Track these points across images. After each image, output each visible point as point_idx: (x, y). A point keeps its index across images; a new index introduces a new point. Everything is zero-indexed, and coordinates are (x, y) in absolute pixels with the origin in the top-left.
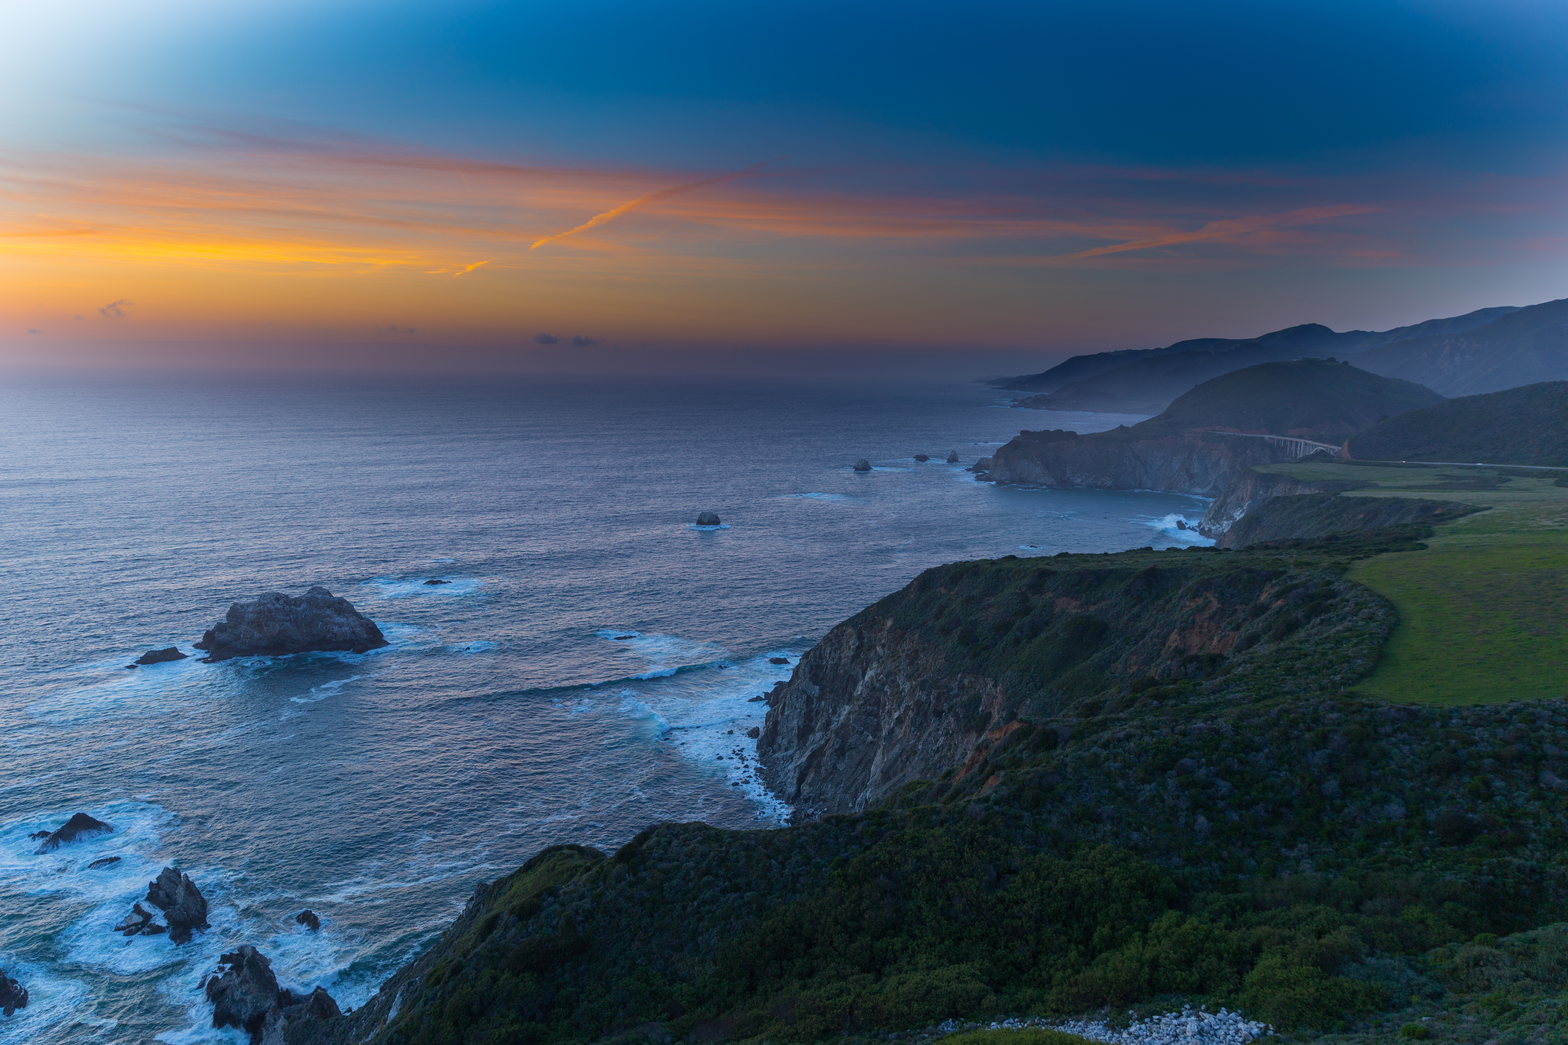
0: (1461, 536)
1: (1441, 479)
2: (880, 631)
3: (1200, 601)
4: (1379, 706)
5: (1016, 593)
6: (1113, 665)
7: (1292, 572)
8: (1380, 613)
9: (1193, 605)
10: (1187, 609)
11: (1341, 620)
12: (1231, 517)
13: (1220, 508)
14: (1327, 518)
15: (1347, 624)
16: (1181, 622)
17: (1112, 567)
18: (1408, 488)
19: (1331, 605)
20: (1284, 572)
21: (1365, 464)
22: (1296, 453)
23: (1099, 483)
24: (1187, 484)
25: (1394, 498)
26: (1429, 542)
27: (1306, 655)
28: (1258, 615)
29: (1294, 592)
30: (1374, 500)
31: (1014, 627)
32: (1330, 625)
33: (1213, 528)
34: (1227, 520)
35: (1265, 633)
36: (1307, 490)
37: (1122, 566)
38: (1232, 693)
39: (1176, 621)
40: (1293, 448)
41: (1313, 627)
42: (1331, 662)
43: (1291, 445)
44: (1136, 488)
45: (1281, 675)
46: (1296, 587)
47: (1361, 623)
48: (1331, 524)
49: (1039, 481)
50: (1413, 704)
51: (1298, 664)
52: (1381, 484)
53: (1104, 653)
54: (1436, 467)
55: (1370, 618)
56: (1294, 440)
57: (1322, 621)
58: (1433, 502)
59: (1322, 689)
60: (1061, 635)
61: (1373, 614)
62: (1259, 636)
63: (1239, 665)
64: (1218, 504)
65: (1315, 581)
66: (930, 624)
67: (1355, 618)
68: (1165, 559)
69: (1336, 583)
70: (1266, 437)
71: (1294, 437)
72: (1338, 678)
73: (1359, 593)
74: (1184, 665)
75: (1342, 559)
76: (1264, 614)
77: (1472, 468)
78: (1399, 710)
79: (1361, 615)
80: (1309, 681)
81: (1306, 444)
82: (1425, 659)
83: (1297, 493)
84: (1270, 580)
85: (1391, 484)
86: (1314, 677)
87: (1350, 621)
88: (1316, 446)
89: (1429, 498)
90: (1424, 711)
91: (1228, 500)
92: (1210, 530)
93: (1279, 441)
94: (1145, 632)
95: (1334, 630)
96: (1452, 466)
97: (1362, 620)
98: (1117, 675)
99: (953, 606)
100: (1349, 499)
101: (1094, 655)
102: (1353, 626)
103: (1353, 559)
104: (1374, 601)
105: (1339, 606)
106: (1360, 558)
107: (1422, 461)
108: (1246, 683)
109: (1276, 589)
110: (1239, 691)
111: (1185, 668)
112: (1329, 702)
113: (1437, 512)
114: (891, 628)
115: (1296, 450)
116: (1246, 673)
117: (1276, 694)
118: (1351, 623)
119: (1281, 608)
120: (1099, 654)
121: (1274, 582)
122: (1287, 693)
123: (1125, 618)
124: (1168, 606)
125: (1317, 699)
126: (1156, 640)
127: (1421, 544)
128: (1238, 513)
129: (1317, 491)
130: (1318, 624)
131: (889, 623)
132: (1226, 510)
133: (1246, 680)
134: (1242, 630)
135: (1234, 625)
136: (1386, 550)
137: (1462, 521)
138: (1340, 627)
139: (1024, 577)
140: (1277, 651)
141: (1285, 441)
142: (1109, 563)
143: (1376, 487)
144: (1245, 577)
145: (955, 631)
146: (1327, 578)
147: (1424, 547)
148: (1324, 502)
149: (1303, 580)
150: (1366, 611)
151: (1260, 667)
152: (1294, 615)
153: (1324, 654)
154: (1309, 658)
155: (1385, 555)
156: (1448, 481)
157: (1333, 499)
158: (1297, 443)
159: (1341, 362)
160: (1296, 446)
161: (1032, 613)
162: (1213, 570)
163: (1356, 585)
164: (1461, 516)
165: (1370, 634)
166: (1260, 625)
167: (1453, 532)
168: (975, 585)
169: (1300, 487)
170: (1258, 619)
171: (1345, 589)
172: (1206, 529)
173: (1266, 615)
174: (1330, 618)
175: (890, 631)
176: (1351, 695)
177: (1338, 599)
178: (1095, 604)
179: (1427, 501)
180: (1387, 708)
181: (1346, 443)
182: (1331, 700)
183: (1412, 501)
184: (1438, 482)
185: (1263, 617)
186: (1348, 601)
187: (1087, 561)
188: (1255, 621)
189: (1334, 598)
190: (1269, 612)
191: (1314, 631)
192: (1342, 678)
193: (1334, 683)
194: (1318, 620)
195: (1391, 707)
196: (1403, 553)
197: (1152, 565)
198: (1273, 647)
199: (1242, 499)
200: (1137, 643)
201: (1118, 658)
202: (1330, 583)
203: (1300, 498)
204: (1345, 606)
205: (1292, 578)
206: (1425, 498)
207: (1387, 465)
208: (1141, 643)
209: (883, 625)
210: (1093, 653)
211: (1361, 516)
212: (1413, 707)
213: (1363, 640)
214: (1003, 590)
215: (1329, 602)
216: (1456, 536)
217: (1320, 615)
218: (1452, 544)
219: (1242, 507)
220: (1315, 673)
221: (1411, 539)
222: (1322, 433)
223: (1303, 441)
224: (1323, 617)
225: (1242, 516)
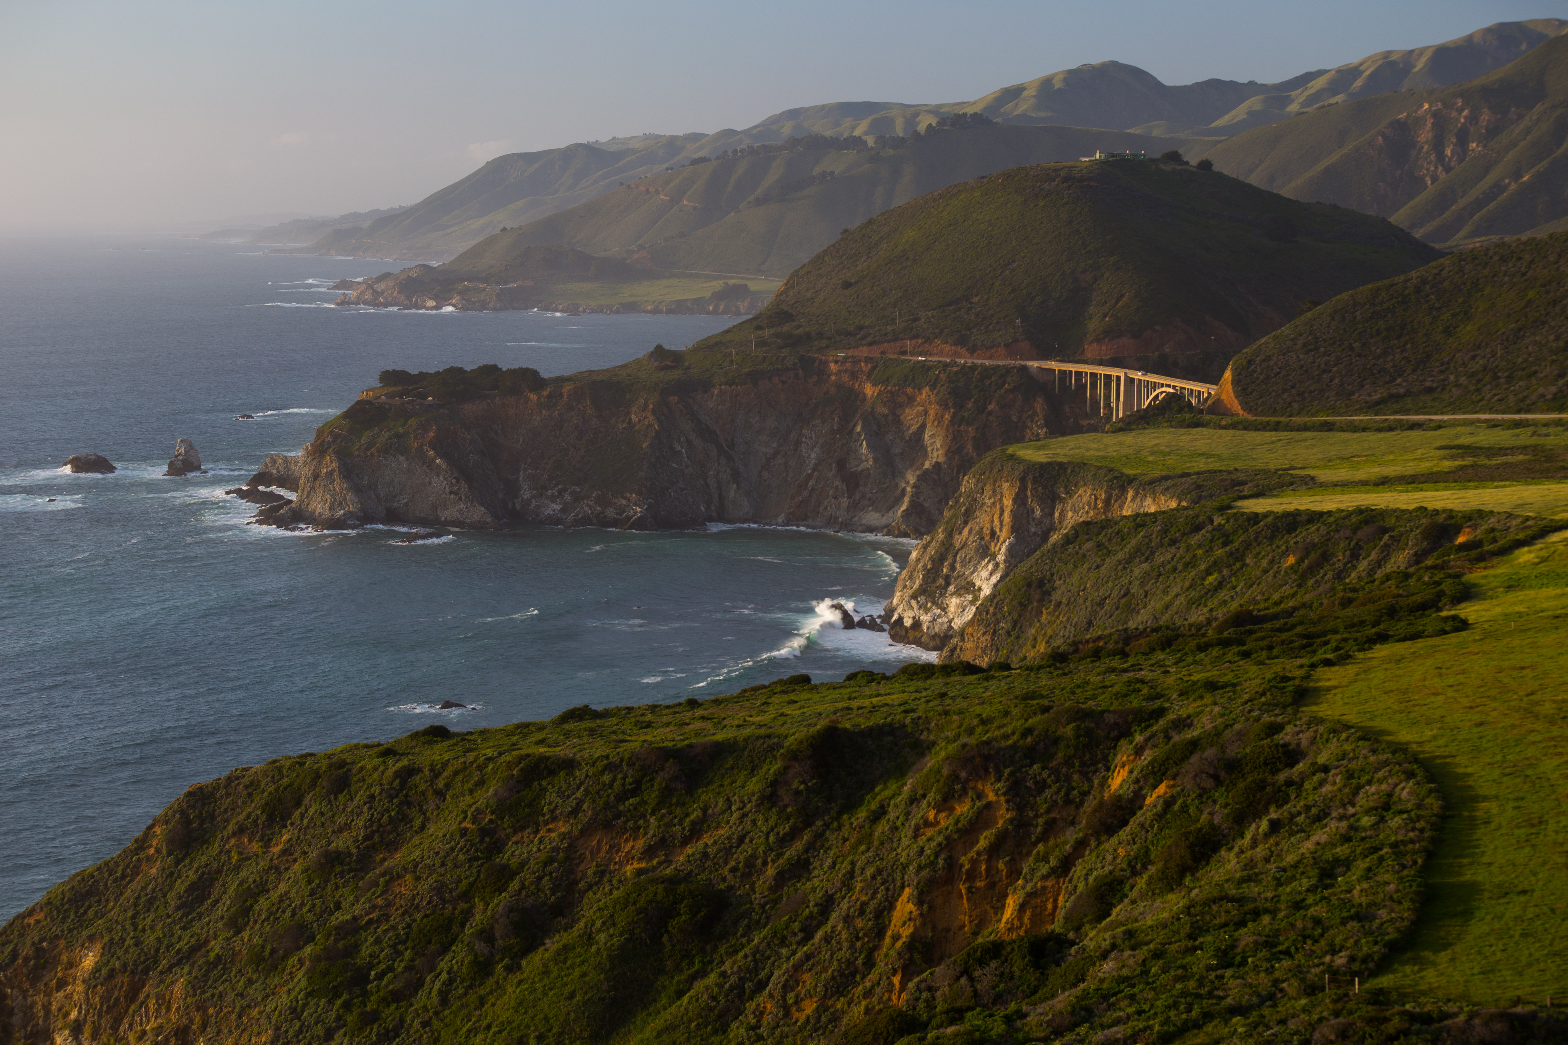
0: (1532, 593)
1: (1453, 458)
2: (62, 984)
3: (964, 809)
4: (1445, 1016)
5: (464, 832)
6: (750, 1006)
7: (1180, 709)
8: (1406, 792)
9: (945, 821)
10: (929, 832)
11: (1318, 819)
12: (969, 588)
13: (938, 560)
14: (1208, 572)
15: (1334, 826)
16: (920, 868)
17: (720, 737)
18: (1383, 482)
19: (1289, 783)
20: (1161, 712)
21: (1277, 427)
22: (1108, 405)
23: (611, 512)
24: (845, 501)
25: (1359, 511)
26: (1470, 611)
27: (1256, 914)
28: (1111, 831)
29: (1194, 759)
30: (1314, 517)
31: (468, 931)
32: (1292, 834)
33: (925, 618)
34: (957, 593)
35: (1135, 873)
36: (1149, 501)
37: (747, 732)
38: (1103, 1027)
39: (905, 867)
40: (1101, 390)
41: (1254, 843)
42: (1317, 921)
43: (1094, 386)
44: (711, 519)
45: (1210, 968)
46: (1194, 745)
47: (1366, 821)
48: (1220, 586)
49: (444, 515)
50: (1518, 1001)
51: (1246, 937)
52: (1324, 475)
53: (723, 975)
54: (1439, 426)
55: (1386, 807)
56: (1102, 371)
57: (1275, 826)
58: (1450, 514)
59: (1312, 990)
60: (602, 937)
61: (1390, 795)
62: (1121, 882)
63: (1105, 956)
64: (931, 551)
65: (1237, 727)
66: (216, 947)
67: (1351, 810)
68: (855, 704)
69: (1289, 729)
70: (1034, 364)
71: (1101, 363)
72: (1340, 960)
73: (1347, 747)
74: (966, 971)
75: (1293, 667)
76: (1125, 823)
77: (1517, 424)
78: (1492, 1018)
79: (1361, 800)
80: (1277, 974)
81: (1130, 381)
82: (1524, 892)
83: (1127, 512)
84: (1126, 733)
85: (1343, 474)
86: (1286, 963)
87: (1341, 818)
88: (1155, 386)
89: (1439, 505)
90: (1543, 1015)
91: (958, 541)
92: (917, 624)
93: (1063, 373)
94: (827, 905)
95: (1309, 845)
96: (1472, 423)
97: (1368, 812)
98: (763, 1031)
99: (282, 887)
100: (1255, 518)
101: (699, 985)
102: (1351, 827)
103: (1313, 666)
104: (1386, 763)
105: (1307, 786)
106: (1328, 663)
107: (1407, 412)
108: (1132, 998)
109: (1148, 756)
110: (1117, 1022)
111: (971, 979)
112: (1333, 1021)
113: (1461, 539)
114: (97, 970)
115: (1108, 397)
116: (1125, 972)
117: (1207, 1016)
118: (1344, 824)
119: (1168, 803)
120: (712, 978)
121: (1139, 738)
122: (1234, 1011)
123: (771, 871)
124: (882, 827)
125: (1304, 1017)
126: (859, 923)
127: (1454, 618)
128: (984, 574)
129: (1173, 504)
130: (1267, 835)
131: (89, 961)
132: (953, 568)
133: (1128, 991)
134: (1078, 870)
135: (1053, 862)
136: (1383, 638)
137: (1525, 556)
138: (1321, 836)
139: (481, 783)
140: (1188, 910)
141: (1079, 374)
142: (708, 725)
143: (1310, 484)
144: (1068, 730)
145: (294, 960)
146: (1267, 718)
147: (1462, 625)
148: (1197, 528)
149: (1209, 726)
150: (1373, 789)
151: (1157, 955)
152: (1204, 818)
153: (1298, 905)
154: (1266, 919)
155: (1381, 651)
156: (1469, 461)
157: (1218, 520)
158: (1108, 377)
159: (1194, 161)
160: (1108, 385)
161: (514, 885)
162: (984, 722)
163: (1340, 728)
164: (1520, 544)
165: (1394, 845)
166: (1121, 852)
167: (1512, 585)
168: (341, 820)
169: (1130, 494)
170: (1114, 840)
171: (1313, 741)
172: (908, 622)
173: (1133, 824)
174: (1292, 816)
175: (91, 982)
176: (1378, 998)
177: (1301, 766)
178: (686, 841)
179: (1436, 512)
180: (1462, 1018)
181: (1228, 375)
182: (1337, 1014)
183: (1400, 514)
184: (1447, 465)
185: (1124, 834)
186: (1325, 769)
187: (649, 725)
188: (1106, 846)
189: (1292, 765)
190: (1140, 817)
191: (1260, 851)
192: (1352, 959)
193: (1334, 973)
194: (1264, 825)
195: (1472, 1016)
196: (1420, 644)
197: (822, 724)
198: (1175, 901)
199: (993, 534)
200: (808, 936)
201: (761, 986)
202: (1275, 729)
203: (1140, 521)
204: (1322, 783)
205: (1183, 724)
206: (1430, 506)
207: (1328, 427)
208: (819, 934)
209: (71, 965)
210: (693, 978)
211: (1291, 560)
212: (1519, 1009)
213: (1381, 859)
214: (423, 827)
215: (1282, 777)
216: (1521, 595)
217: (1266, 811)
218: (1520, 615)
219: (993, 557)
220: (1287, 953)
221: (1424, 607)
222: (1167, 350)
223: (1121, 373)
224: (1273, 816)
225: (995, 579)
